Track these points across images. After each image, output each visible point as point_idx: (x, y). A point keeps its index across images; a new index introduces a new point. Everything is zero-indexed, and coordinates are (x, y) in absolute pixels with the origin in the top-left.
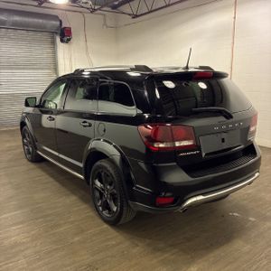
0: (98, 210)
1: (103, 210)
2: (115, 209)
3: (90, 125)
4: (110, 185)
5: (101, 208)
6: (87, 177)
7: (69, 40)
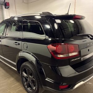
0: (25, 87)
1: (28, 87)
2: (34, 88)
3: (19, 44)
4: (31, 76)
5: (26, 86)
6: (18, 70)
7: (8, 7)
